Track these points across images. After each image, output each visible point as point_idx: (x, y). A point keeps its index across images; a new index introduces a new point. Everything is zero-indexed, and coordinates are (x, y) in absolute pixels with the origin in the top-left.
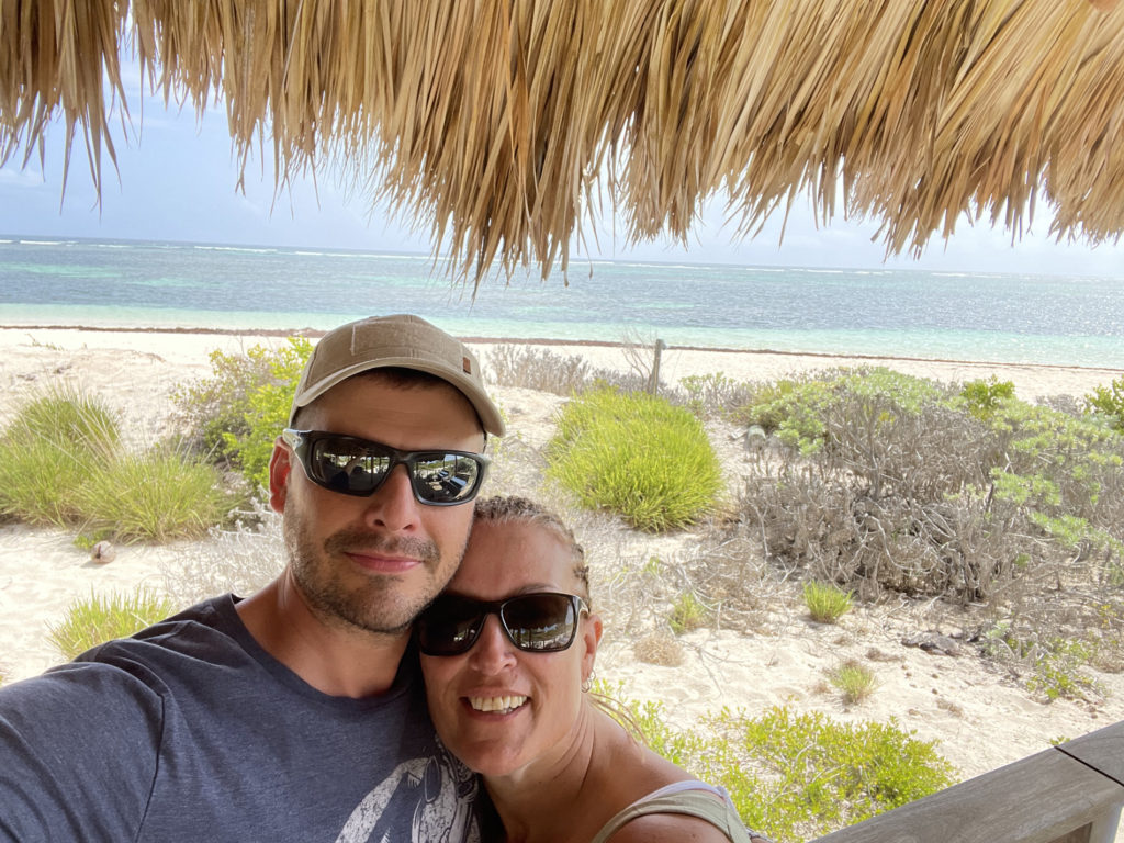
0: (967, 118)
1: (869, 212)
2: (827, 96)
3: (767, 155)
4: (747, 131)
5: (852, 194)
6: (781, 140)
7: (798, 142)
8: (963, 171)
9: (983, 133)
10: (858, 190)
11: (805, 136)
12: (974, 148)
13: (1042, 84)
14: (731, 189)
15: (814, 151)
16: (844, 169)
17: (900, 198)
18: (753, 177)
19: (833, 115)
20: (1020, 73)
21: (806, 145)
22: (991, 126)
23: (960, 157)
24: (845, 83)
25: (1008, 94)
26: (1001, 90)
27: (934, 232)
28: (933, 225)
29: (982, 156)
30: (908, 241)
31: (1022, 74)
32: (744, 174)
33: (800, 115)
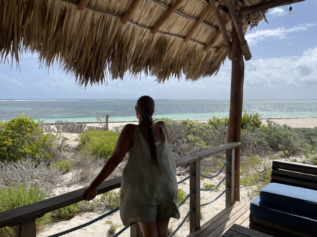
0: (168, 59)
1: (154, 76)
2: (145, 55)
3: (136, 64)
4: (132, 61)
5: (151, 72)
6: (138, 62)
7: (141, 62)
8: (169, 69)
9: (171, 62)
10: (152, 72)
11: (142, 62)
12: (170, 64)
13: (179, 54)
14: (130, 70)
15: (144, 64)
16: (149, 67)
17: (159, 73)
18: (133, 69)
19: (146, 58)
20: (175, 52)
21: (142, 63)
22: (172, 61)
23: (168, 66)
24: (148, 52)
25: (174, 55)
26: (173, 55)
27: (166, 79)
28: (165, 78)
29: (172, 65)
30: (162, 81)
31: (176, 52)
32: (132, 68)
33: (140, 58)
